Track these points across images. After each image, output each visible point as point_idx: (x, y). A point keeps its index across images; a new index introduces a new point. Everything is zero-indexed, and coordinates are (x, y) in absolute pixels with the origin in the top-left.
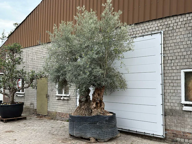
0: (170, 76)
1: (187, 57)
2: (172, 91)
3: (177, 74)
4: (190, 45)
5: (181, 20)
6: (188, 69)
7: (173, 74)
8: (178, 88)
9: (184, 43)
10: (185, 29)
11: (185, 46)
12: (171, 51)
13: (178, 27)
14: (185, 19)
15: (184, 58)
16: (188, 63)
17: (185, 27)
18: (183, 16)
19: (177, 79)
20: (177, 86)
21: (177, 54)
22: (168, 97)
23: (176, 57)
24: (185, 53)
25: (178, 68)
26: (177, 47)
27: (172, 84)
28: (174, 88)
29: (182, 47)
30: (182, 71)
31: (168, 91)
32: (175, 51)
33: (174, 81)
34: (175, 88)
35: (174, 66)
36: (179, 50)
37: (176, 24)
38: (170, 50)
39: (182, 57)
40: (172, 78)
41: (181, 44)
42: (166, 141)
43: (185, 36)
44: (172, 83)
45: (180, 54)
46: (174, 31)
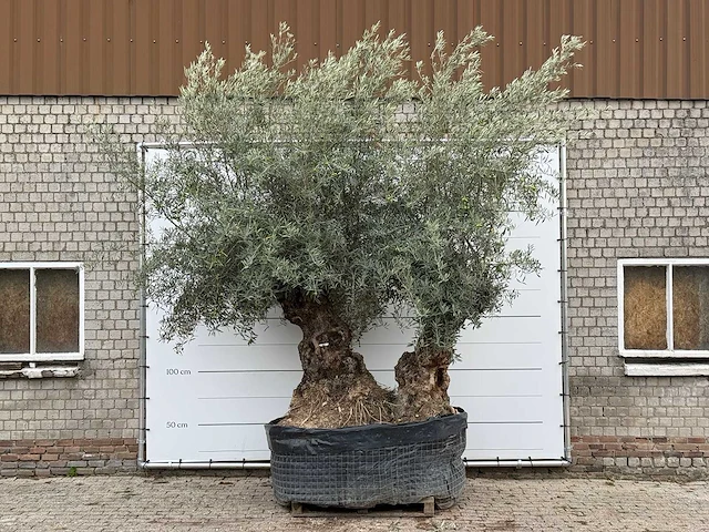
0: (583, 278)
1: (637, 223)
2: (589, 322)
3: (604, 273)
4: (644, 190)
5: (619, 114)
6: (639, 257)
7: (594, 273)
8: (607, 313)
9: (627, 183)
10: (631, 143)
11: (632, 193)
12: (586, 204)
13: (610, 133)
14: (632, 115)
15: (629, 227)
16: (639, 242)
17: (629, 137)
18: (626, 106)
19: (606, 287)
20: (606, 306)
21: (605, 213)
22: (576, 342)
23: (604, 223)
24: (630, 213)
25: (609, 253)
26: (607, 193)
27: (589, 302)
28: (595, 313)
29: (621, 193)
30: (621, 263)
31: (578, 322)
32: (601, 203)
33: (594, 293)
34: (598, 313)
35: (595, 247)
36: (612, 202)
37: (602, 125)
38: (582, 199)
39: (623, 224)
40: (589, 283)
41: (620, 185)
42: (566, 472)
43: (631, 163)
44: (590, 297)
45: (616, 214)
46: (597, 144)
